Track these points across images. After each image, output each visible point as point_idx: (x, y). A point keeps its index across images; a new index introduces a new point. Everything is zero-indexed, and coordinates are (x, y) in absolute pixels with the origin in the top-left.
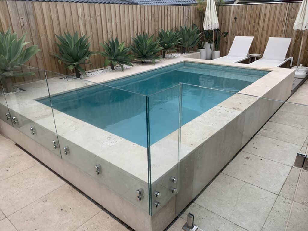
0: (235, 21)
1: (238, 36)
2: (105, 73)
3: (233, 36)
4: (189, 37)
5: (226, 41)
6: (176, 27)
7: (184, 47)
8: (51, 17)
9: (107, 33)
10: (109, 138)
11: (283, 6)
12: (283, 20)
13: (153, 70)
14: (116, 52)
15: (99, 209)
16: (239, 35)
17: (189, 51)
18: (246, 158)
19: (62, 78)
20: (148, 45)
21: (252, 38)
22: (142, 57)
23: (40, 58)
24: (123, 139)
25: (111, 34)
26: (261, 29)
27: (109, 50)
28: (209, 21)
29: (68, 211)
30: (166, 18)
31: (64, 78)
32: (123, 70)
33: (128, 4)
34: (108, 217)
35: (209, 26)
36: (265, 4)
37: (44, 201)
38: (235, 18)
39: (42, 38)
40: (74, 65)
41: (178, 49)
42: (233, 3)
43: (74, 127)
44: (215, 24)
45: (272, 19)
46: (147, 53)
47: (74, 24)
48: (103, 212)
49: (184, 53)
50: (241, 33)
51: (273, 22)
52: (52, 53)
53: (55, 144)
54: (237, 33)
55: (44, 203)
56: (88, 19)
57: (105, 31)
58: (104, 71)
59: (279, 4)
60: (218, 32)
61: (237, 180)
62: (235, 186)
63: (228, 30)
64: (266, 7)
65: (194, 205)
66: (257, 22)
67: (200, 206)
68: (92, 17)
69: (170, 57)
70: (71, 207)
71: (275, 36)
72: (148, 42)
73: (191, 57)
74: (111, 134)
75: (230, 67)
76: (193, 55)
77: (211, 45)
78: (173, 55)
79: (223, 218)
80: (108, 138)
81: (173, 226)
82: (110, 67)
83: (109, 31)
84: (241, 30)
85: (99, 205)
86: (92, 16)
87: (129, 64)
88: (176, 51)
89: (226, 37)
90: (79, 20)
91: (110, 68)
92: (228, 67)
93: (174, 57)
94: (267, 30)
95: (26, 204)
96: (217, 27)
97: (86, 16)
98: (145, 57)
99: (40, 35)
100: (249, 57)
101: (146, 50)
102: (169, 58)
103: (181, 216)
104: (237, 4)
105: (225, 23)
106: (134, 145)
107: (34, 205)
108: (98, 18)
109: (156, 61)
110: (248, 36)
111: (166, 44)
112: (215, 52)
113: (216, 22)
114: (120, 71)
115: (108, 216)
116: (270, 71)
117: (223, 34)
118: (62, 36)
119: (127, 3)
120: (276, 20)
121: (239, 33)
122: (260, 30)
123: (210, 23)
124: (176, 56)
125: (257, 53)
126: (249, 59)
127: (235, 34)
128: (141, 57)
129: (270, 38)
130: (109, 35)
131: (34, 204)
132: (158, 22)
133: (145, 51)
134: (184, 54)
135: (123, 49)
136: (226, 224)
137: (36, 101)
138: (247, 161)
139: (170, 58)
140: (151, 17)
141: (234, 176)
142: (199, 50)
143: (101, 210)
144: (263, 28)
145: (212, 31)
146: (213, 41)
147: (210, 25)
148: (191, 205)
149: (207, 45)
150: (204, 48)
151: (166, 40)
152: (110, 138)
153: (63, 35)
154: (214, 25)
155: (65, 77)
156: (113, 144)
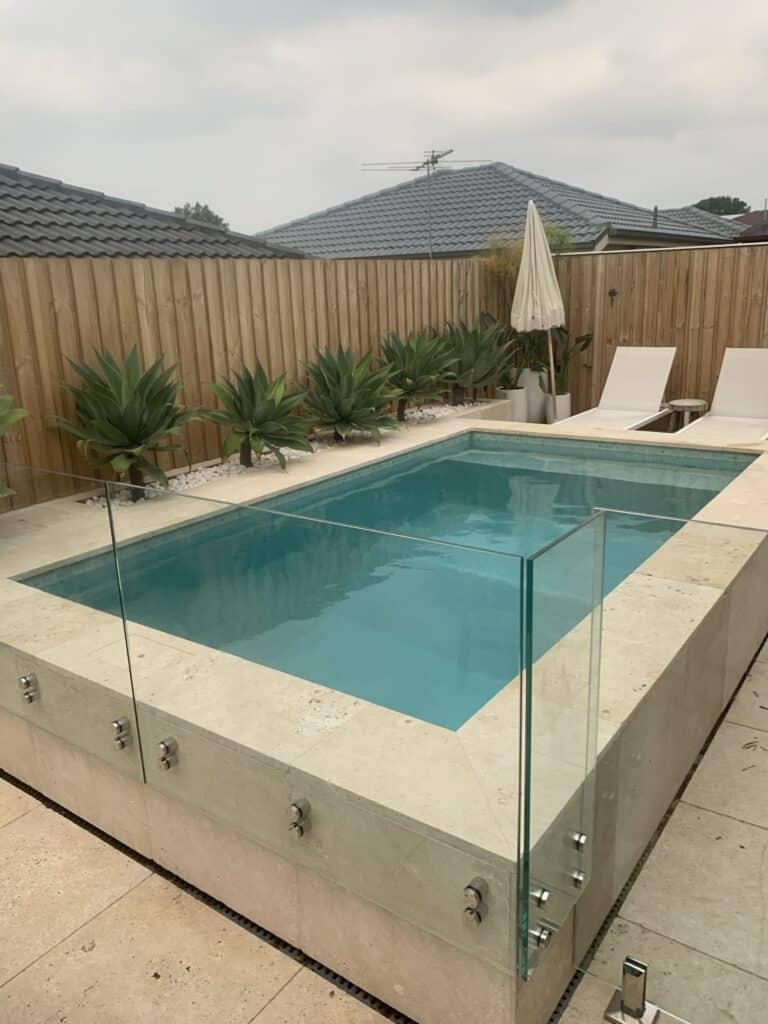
0: (612, 300)
1: (623, 345)
2: (225, 476)
3: (608, 346)
4: (477, 355)
5: (585, 362)
6: (430, 327)
7: (461, 385)
8: (52, 303)
9: (226, 349)
10: (313, 703)
11: (758, 254)
12: (760, 295)
13: (378, 464)
14: (260, 408)
15: (294, 965)
16: (626, 343)
17: (475, 398)
18: (748, 746)
19: (84, 502)
20: (355, 384)
21: (669, 353)
22: (335, 423)
23: (13, 439)
24: (364, 704)
25: (237, 350)
26: (694, 324)
27: (235, 405)
28: (534, 303)
29: (179, 980)
30: (401, 298)
31: (92, 499)
32: (283, 464)
33: (274, 256)
34: (332, 993)
35: (533, 318)
36: (702, 251)
37: (83, 948)
38: (612, 293)
39: (21, 372)
40: (130, 456)
41: (446, 393)
42: (592, 249)
43: (182, 667)
44: (554, 311)
45: (726, 293)
46: (353, 408)
47: (123, 325)
48: (307, 973)
49: (460, 406)
50: (634, 337)
51: (732, 301)
52: (54, 419)
53: (121, 731)
54: (621, 339)
55: (85, 954)
56: (166, 308)
57: (218, 343)
58: (218, 469)
59: (746, 249)
60: (561, 336)
61: (740, 824)
62: (742, 847)
63: (592, 327)
64: (706, 260)
65: (620, 926)
66: (680, 301)
67: (645, 930)
68: (179, 302)
69: (421, 418)
70: (189, 964)
71: (741, 346)
72: (357, 375)
73: (486, 416)
74: (316, 686)
75: (623, 444)
76: (492, 409)
77: (540, 377)
78: (427, 411)
79: (731, 968)
80: (311, 702)
81: (568, 1009)
82: (237, 456)
83: (230, 345)
84: (631, 327)
85: (288, 948)
86: (178, 295)
87: (303, 445)
88: (441, 399)
89: (585, 351)
90: (140, 311)
91: (238, 461)
92: (615, 443)
93: (433, 420)
94: (716, 327)
95: (20, 963)
96: (560, 321)
97: (162, 299)
98: (346, 420)
99: (17, 363)
100: (667, 409)
101: (352, 400)
102: (419, 423)
103: (589, 970)
104: (605, 249)
105: (581, 306)
106: (408, 721)
107: (51, 965)
108: (198, 305)
109: (382, 430)
110: (656, 346)
111: (410, 378)
112: (558, 397)
113: (556, 307)
114: (272, 467)
115: (331, 990)
116: (756, 455)
117: (578, 340)
118: (87, 363)
119: (270, 253)
120: (740, 297)
121: (626, 338)
122: (691, 327)
123: (538, 311)
124: (437, 416)
125: (690, 398)
126: (670, 415)
127: (613, 342)
128: (332, 420)
129: (728, 349)
130: (230, 356)
131: (52, 959)
132: (378, 311)
133: (347, 405)
134: (459, 408)
135: (283, 399)
136: (749, 988)
137: (20, 582)
138: (753, 757)
139: (422, 422)
140: (355, 295)
141: (725, 811)
142: (505, 394)
143: (300, 965)
144: (702, 322)
145: (543, 333)
146: (548, 364)
147: (539, 316)
148: (611, 928)
149: (530, 378)
150: (518, 385)
151: (409, 367)
152: (319, 702)
153: (90, 359)
154: (549, 313)
155: (95, 498)
156: (333, 722)
